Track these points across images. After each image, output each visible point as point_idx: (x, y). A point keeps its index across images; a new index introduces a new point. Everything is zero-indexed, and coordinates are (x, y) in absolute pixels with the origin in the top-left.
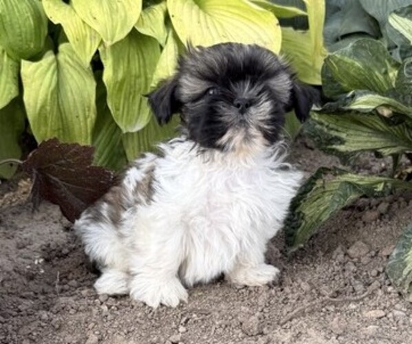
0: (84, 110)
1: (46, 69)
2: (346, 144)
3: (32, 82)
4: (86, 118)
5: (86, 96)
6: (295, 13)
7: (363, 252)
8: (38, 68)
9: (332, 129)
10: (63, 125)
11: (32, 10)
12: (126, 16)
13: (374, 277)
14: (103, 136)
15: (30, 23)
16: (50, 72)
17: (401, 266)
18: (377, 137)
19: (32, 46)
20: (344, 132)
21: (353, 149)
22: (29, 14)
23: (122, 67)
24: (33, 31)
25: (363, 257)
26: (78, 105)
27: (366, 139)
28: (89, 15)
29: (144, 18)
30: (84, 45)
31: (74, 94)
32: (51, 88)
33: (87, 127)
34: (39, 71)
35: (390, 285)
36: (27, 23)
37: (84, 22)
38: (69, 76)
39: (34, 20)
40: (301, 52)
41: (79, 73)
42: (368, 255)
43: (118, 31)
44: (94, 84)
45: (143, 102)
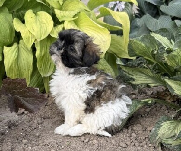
0: (28, 67)
1: (13, 50)
2: (136, 81)
3: (8, 55)
4: (28, 70)
5: (29, 61)
7: (140, 129)
8: (10, 49)
9: (130, 74)
10: (19, 73)
11: (9, 26)
12: (46, 29)
13: (143, 139)
14: (35, 78)
16: (15, 51)
17: (156, 135)
18: (149, 79)
19: (8, 41)
20: (135, 76)
21: (138, 83)
22: (8, 28)
23: (44, 50)
24: (9, 35)
25: (140, 131)
26: (26, 65)
27: (144, 79)
28: (32, 29)
29: (54, 30)
30: (29, 41)
31: (24, 60)
32: (15, 58)
33: (29, 74)
34: (11, 51)
35: (150, 143)
36: (7, 32)
37: (29, 31)
38: (22, 53)
39: (10, 30)
40: (120, 45)
41: (27, 52)
42: (142, 130)
43: (43, 35)
44: (32, 57)
45: (52, 64)
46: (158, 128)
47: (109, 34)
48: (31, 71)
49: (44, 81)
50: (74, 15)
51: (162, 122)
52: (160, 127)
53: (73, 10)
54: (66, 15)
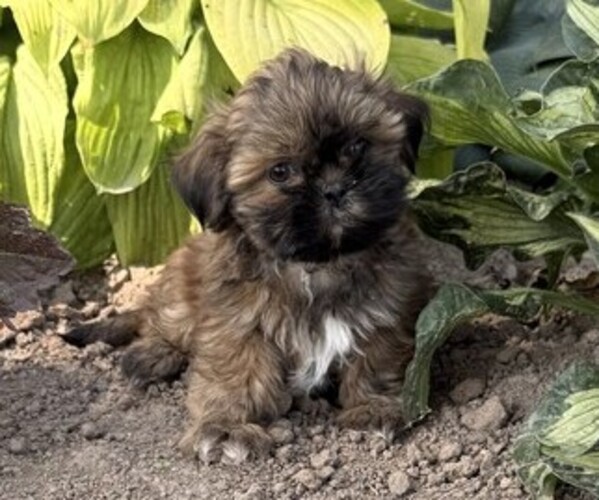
0: (45, 155)
12: (125, 1)
30: (47, 45)
43: (107, 23)
45: (144, 146)
46: (550, 417)
47: (385, 22)
48: (56, 174)
49: (111, 212)
51: (571, 392)
52: (559, 413)
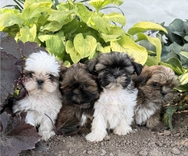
6: (151, 52)
15: (59, 46)
19: (58, 52)
36: (58, 45)
40: (153, 63)
50: (117, 37)
53: (116, 34)
54: (111, 38)
